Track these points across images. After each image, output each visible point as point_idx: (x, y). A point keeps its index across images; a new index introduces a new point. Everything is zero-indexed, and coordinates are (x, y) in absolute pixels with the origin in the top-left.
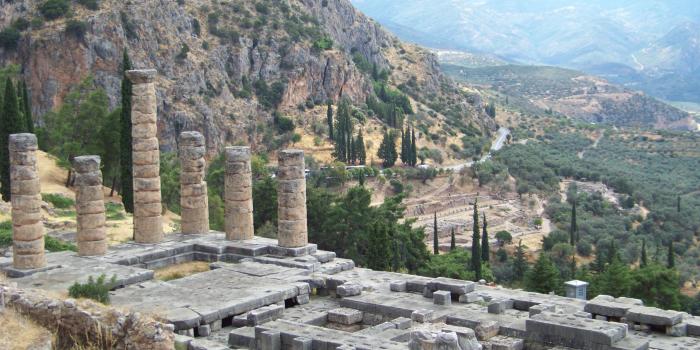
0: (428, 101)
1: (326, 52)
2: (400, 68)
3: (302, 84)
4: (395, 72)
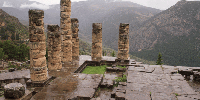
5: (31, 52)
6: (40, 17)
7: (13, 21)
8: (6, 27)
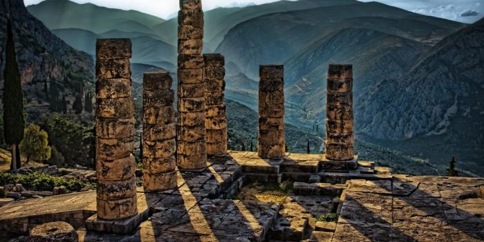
0: (90, 80)
1: (42, 54)
2: (75, 63)
3: (29, 71)
4: (73, 65)
5: (100, 143)
6: (122, 56)
7: (81, 64)
8: (63, 79)
